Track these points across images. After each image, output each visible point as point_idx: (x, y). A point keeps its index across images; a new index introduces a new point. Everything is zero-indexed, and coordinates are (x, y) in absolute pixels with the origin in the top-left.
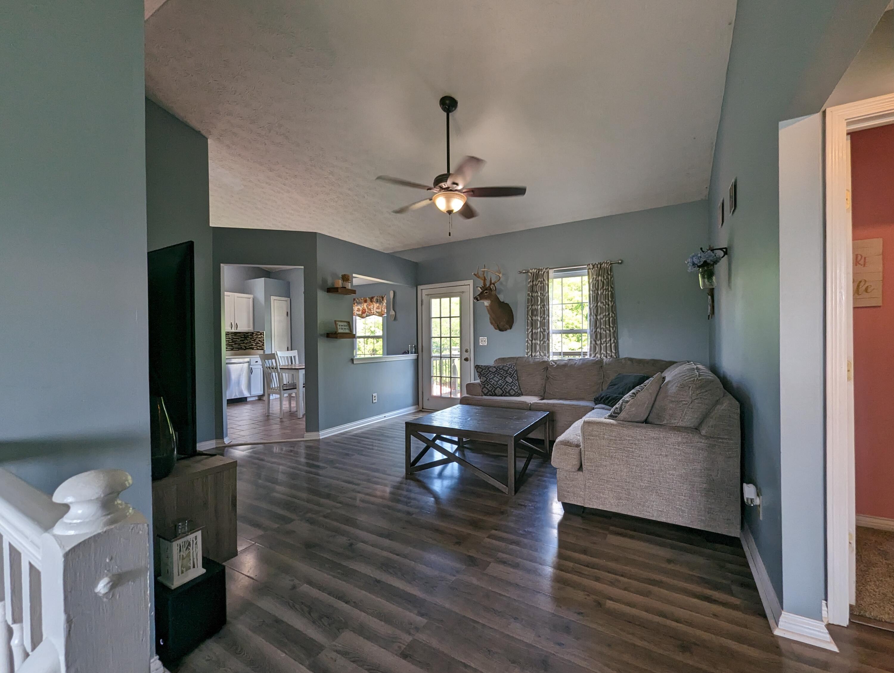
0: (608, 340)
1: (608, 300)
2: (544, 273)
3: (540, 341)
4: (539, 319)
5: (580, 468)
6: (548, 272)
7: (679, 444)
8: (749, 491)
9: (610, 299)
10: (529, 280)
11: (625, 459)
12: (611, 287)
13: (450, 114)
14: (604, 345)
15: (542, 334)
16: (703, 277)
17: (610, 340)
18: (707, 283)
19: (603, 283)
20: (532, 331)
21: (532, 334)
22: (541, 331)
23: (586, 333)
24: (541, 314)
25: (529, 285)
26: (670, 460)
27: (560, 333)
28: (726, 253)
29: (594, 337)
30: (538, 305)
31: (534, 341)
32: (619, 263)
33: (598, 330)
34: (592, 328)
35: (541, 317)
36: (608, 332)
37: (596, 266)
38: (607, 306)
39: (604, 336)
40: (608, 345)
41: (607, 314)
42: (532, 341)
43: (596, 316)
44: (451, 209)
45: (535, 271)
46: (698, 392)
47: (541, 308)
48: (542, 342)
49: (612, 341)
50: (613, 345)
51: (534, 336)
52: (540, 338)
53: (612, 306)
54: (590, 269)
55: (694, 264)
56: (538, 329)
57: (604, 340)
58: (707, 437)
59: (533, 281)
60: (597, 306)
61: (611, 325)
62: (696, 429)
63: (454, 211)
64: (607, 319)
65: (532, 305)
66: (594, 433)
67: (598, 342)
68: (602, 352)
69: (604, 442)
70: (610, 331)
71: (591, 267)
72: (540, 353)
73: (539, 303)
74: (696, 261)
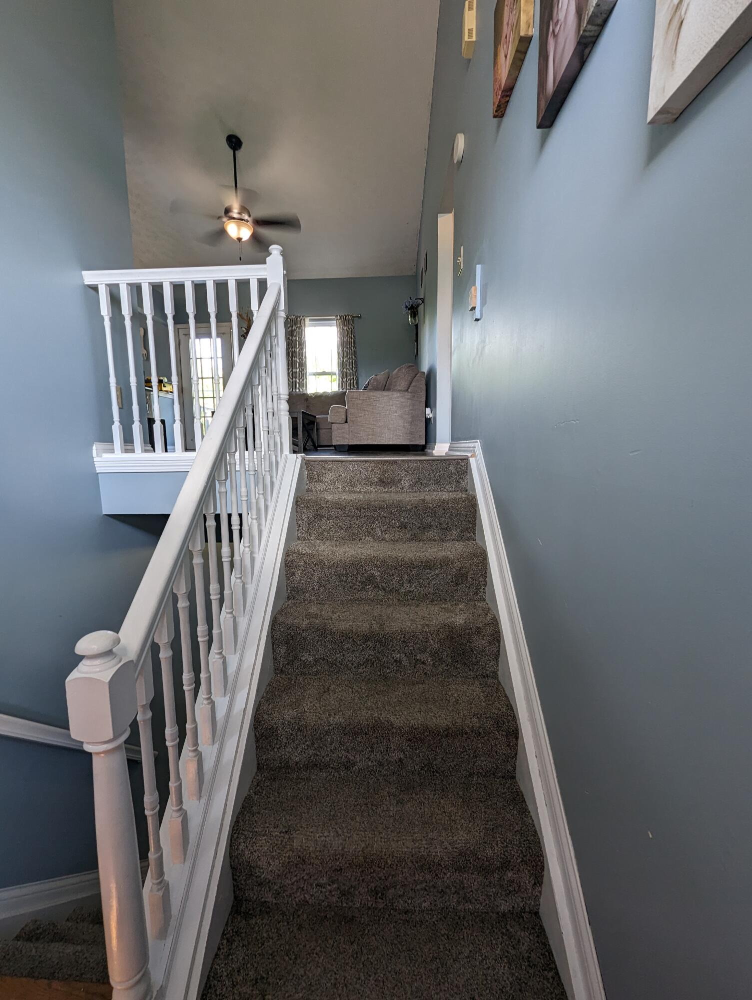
0: (352, 377)
1: (351, 345)
2: (301, 320)
3: (299, 380)
4: (298, 360)
5: (346, 422)
6: (304, 320)
7: (398, 397)
8: (428, 410)
9: (353, 345)
10: (289, 326)
11: (371, 410)
12: (354, 336)
13: (236, 152)
14: (349, 382)
15: (300, 373)
16: (411, 317)
17: (353, 378)
18: (413, 321)
19: (348, 331)
20: (292, 370)
21: (292, 374)
22: (299, 371)
23: (335, 374)
24: (299, 356)
25: (289, 330)
26: (394, 407)
27: (314, 375)
28: (423, 302)
29: (341, 375)
30: (297, 349)
31: (294, 379)
32: (358, 317)
33: (344, 370)
34: (339, 369)
35: (299, 359)
36: (351, 371)
37: (342, 317)
38: (351, 350)
39: (349, 374)
40: (352, 381)
41: (351, 357)
42: (292, 379)
43: (343, 358)
44: (241, 237)
45: (294, 317)
46: (407, 370)
47: (299, 350)
48: (301, 380)
49: (355, 379)
50: (355, 382)
51: (294, 375)
52: (299, 377)
53: (354, 351)
54: (337, 319)
55: (407, 307)
56: (297, 369)
57: (349, 378)
58: (411, 393)
59: (292, 327)
60: (343, 350)
61: (354, 366)
62: (407, 390)
63: (243, 240)
64: (351, 361)
65: (292, 348)
66: (355, 397)
67: (345, 380)
68: (348, 387)
69: (360, 402)
70: (353, 370)
71: (339, 318)
72: (299, 389)
73: (297, 347)
74: (407, 305)
